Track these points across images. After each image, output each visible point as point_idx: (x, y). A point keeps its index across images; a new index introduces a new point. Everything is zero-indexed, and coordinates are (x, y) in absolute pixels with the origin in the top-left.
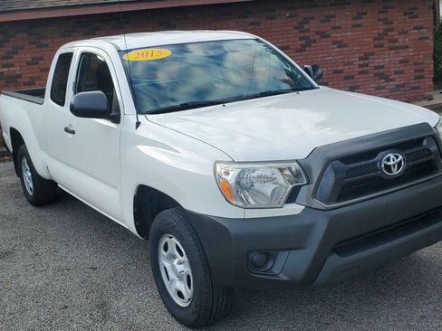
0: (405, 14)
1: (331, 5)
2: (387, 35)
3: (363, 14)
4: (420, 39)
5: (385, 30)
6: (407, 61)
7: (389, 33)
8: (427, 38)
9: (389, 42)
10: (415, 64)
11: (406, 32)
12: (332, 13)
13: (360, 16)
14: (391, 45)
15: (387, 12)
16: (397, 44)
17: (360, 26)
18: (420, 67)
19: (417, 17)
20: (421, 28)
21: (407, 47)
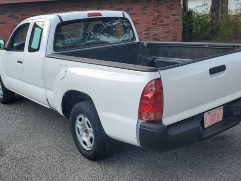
0: (168, 8)
1: (131, 2)
2: (158, 18)
3: (146, 7)
4: (175, 20)
5: (158, 16)
6: (169, 32)
7: (160, 18)
8: (178, 20)
9: (160, 22)
10: (173, 33)
11: (168, 17)
12: (131, 7)
13: (145, 8)
14: (161, 23)
15: (158, 7)
16: (163, 23)
17: (145, 13)
18: (175, 35)
19: (173, 9)
20: (176, 15)
21: (169, 25)
